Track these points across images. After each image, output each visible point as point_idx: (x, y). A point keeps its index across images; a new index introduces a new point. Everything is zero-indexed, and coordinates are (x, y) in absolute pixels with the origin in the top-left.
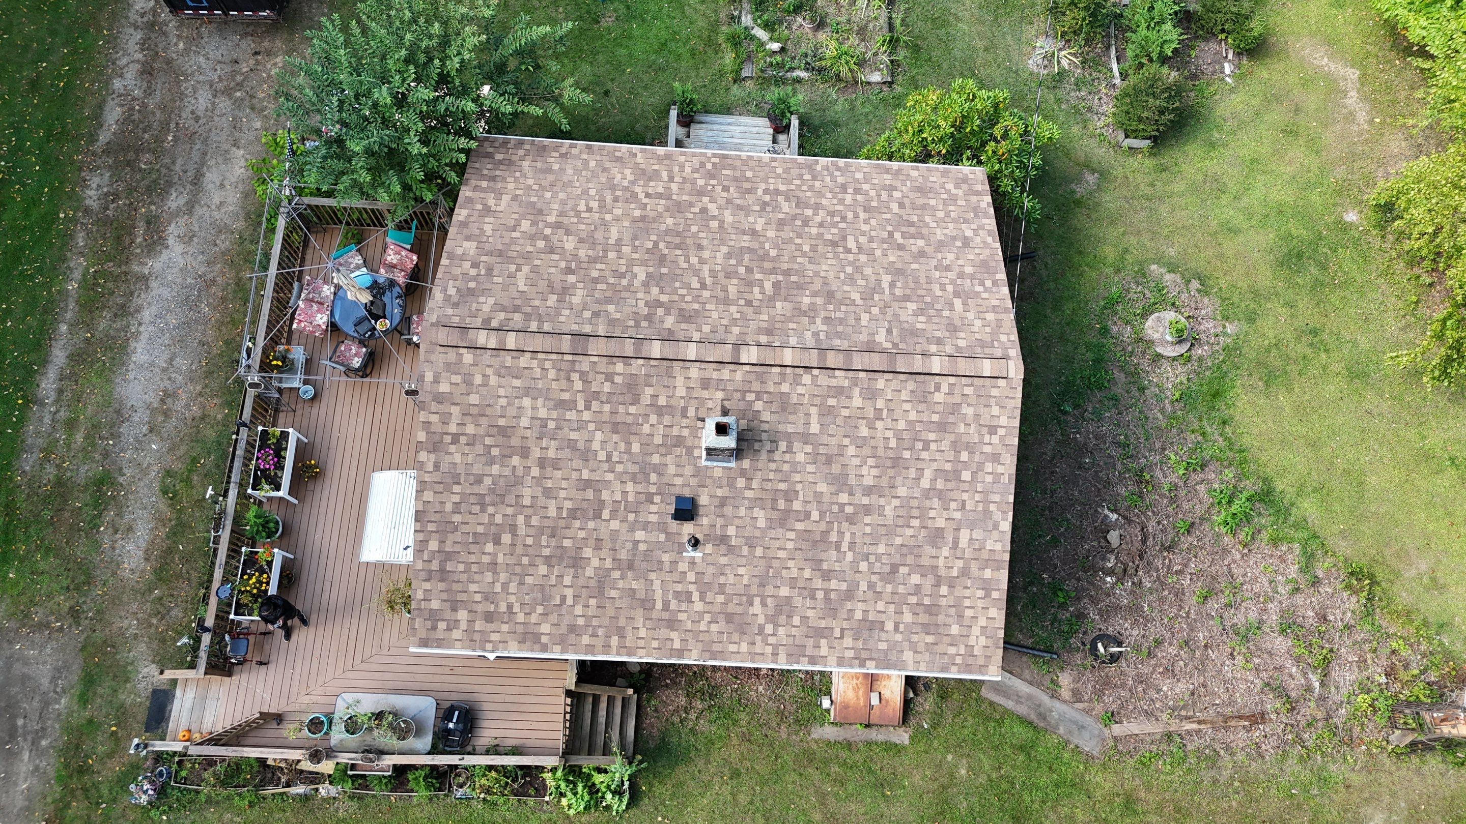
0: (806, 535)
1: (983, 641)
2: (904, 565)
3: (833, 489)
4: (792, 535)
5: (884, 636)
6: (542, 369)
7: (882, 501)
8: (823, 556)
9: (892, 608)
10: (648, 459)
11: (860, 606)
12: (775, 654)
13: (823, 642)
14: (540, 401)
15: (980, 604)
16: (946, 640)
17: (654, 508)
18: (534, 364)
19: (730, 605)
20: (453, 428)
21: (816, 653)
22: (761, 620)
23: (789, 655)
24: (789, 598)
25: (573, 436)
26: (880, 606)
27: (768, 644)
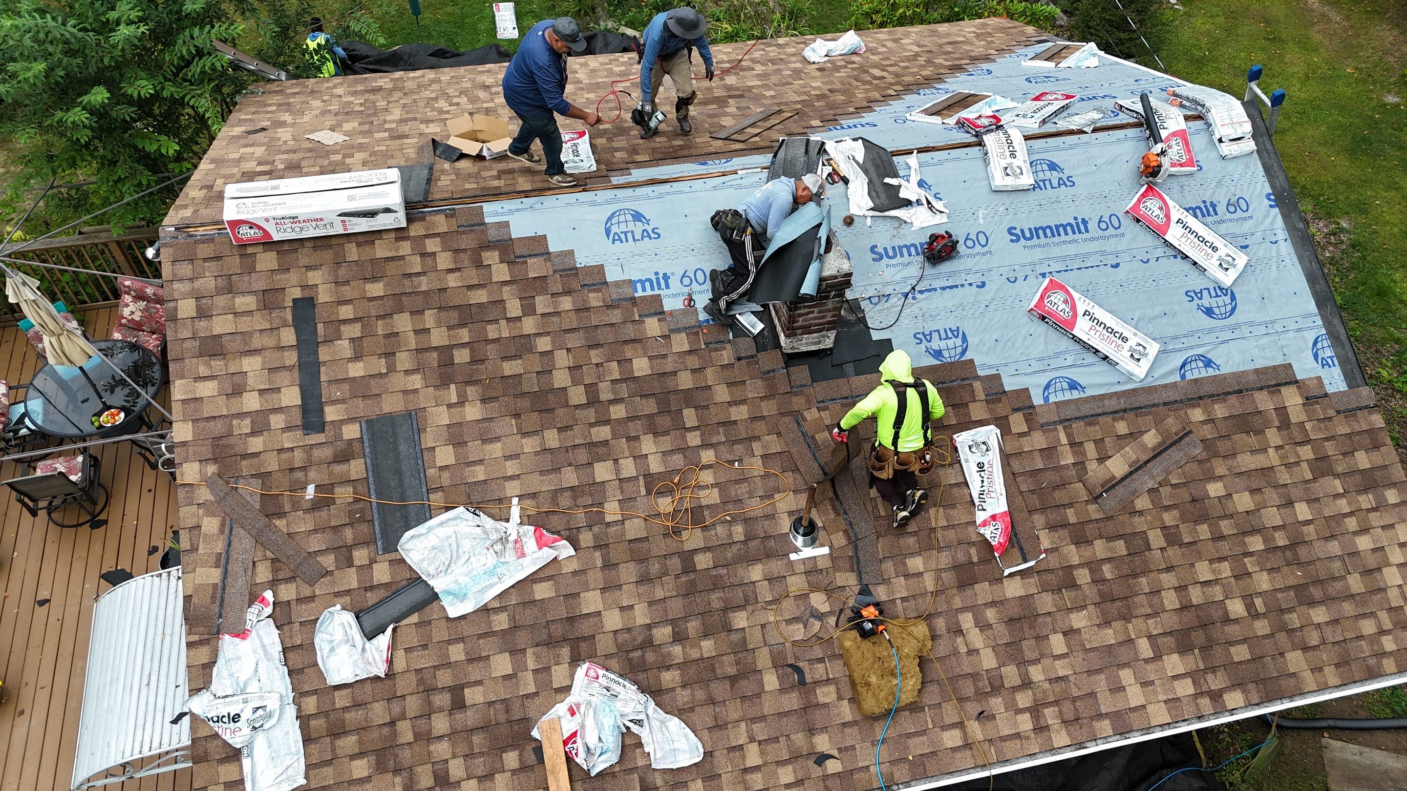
2: (1211, 479)
5: (1233, 631)
6: (423, 255)
8: (1060, 497)
9: (1225, 570)
10: (670, 383)
11: (1168, 580)
12: (1041, 729)
13: (1126, 676)
14: (429, 318)
15: (1375, 520)
16: (1350, 607)
17: (707, 477)
18: (405, 248)
20: (251, 402)
21: (1120, 703)
22: (988, 660)
23: (1070, 723)
24: (1027, 598)
25: (510, 368)
26: (1204, 572)
27: (1020, 711)
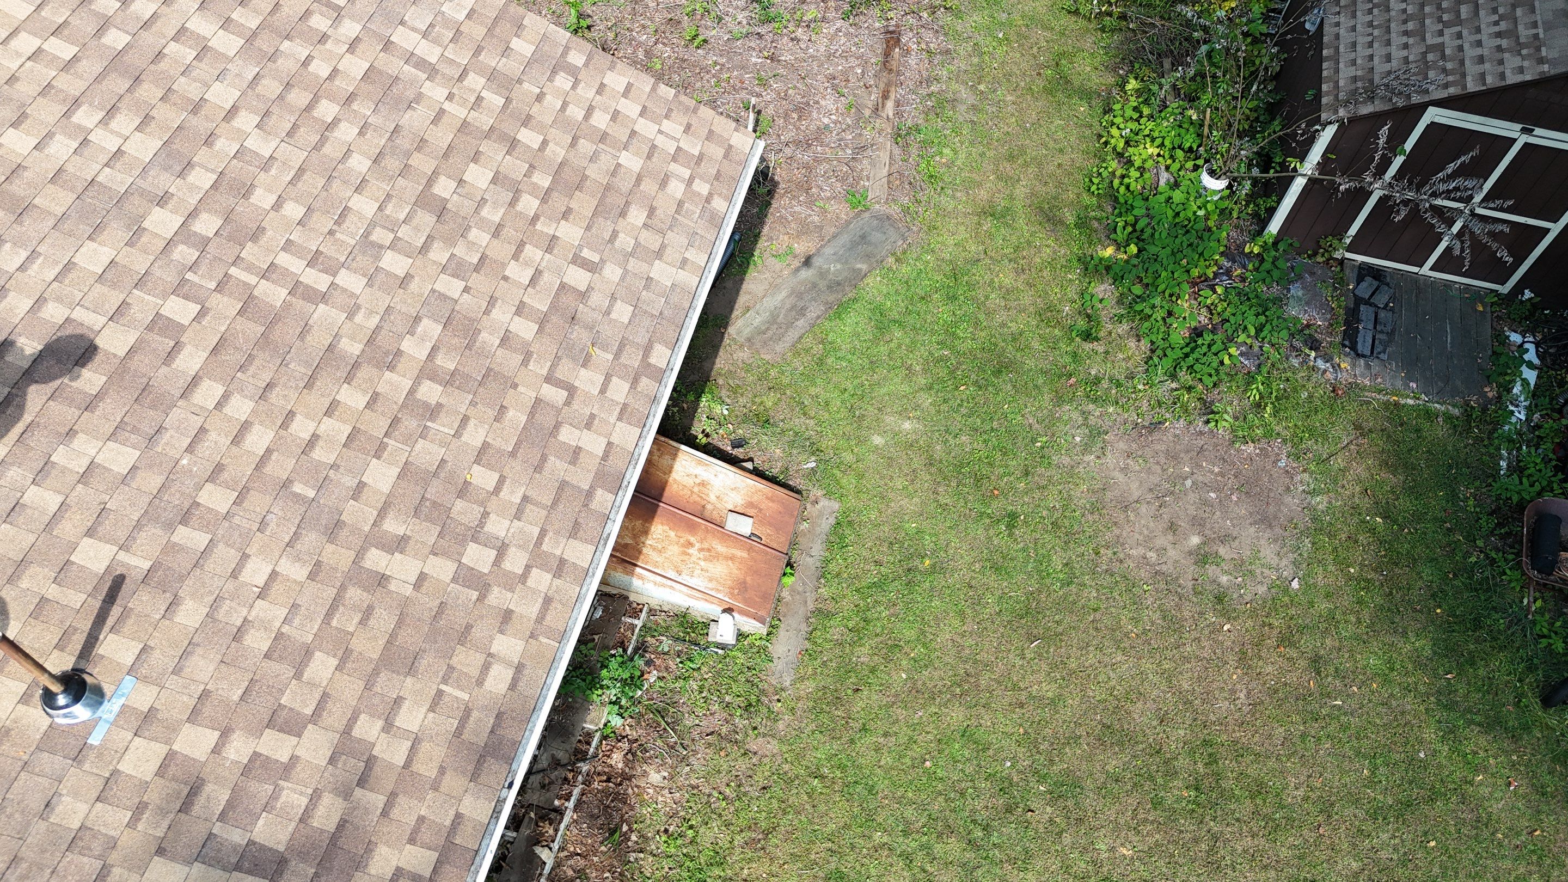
0: (231, 357)
1: (673, 127)
2: (431, 181)
3: (117, 232)
4: (208, 393)
5: (598, 299)
7: (226, 145)
8: (318, 340)
9: (533, 253)
11: (502, 315)
12: (560, 567)
13: (567, 435)
15: (587, 92)
16: (648, 186)
19: (357, 644)
21: (590, 465)
22: (442, 569)
23: (574, 531)
24: (406, 471)
26: (519, 273)
27: (524, 577)
